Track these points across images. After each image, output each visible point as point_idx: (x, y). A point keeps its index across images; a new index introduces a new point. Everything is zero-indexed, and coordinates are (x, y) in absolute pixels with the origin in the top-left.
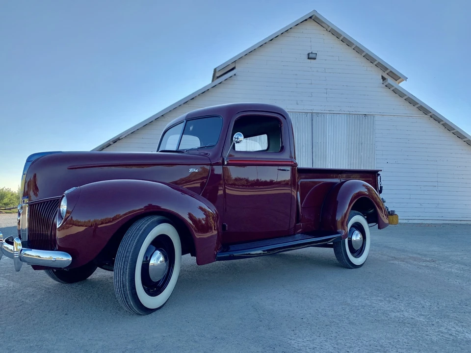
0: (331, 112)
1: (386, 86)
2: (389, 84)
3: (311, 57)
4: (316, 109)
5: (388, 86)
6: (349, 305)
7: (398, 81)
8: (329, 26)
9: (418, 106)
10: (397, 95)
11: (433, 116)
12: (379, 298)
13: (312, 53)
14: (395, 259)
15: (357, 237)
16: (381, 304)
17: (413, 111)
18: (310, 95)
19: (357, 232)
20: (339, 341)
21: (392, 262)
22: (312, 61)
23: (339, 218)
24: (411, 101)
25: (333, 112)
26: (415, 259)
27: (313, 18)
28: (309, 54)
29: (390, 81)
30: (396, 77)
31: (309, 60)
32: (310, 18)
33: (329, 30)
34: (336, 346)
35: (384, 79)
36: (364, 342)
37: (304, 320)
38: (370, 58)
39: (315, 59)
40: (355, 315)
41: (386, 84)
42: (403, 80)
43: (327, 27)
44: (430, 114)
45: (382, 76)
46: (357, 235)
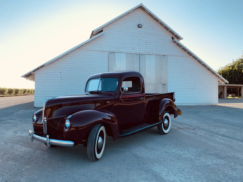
0: (148, 54)
1: (174, 42)
3: (139, 26)
4: (142, 52)
5: (175, 42)
6: (167, 152)
7: (179, 39)
8: (148, 12)
9: (187, 51)
10: (178, 46)
11: (194, 57)
12: (178, 149)
13: (140, 24)
14: (180, 129)
15: (166, 122)
16: (178, 151)
17: (185, 54)
18: (139, 45)
19: (166, 120)
20: (169, 168)
21: (179, 130)
22: (140, 28)
23: (160, 114)
24: (185, 49)
25: (149, 54)
26: (187, 128)
27: (141, 7)
28: (138, 25)
29: (176, 39)
30: (178, 38)
31: (139, 28)
32: (140, 7)
33: (148, 13)
34: (168, 169)
35: (173, 38)
36: (176, 167)
37: (154, 160)
38: (167, 28)
39: (141, 27)
40: (171, 157)
41: (174, 41)
42: (181, 39)
43: (147, 12)
44: (192, 56)
46: (166, 121)
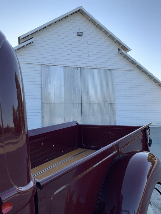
0: (91, 68)
1: (120, 54)
2: (122, 52)
3: (79, 35)
4: (83, 66)
5: (122, 54)
7: (126, 51)
8: (89, 17)
9: (136, 65)
10: (126, 59)
11: (144, 71)
13: (80, 32)
17: (133, 68)
18: (79, 57)
22: (80, 37)
24: (133, 62)
25: (92, 68)
27: (80, 11)
28: (78, 33)
30: (126, 49)
31: (78, 37)
33: (89, 19)
35: (119, 50)
38: (112, 37)
39: (82, 36)
41: (120, 52)
42: (129, 51)
43: (88, 17)
44: (142, 70)
45: (118, 48)
